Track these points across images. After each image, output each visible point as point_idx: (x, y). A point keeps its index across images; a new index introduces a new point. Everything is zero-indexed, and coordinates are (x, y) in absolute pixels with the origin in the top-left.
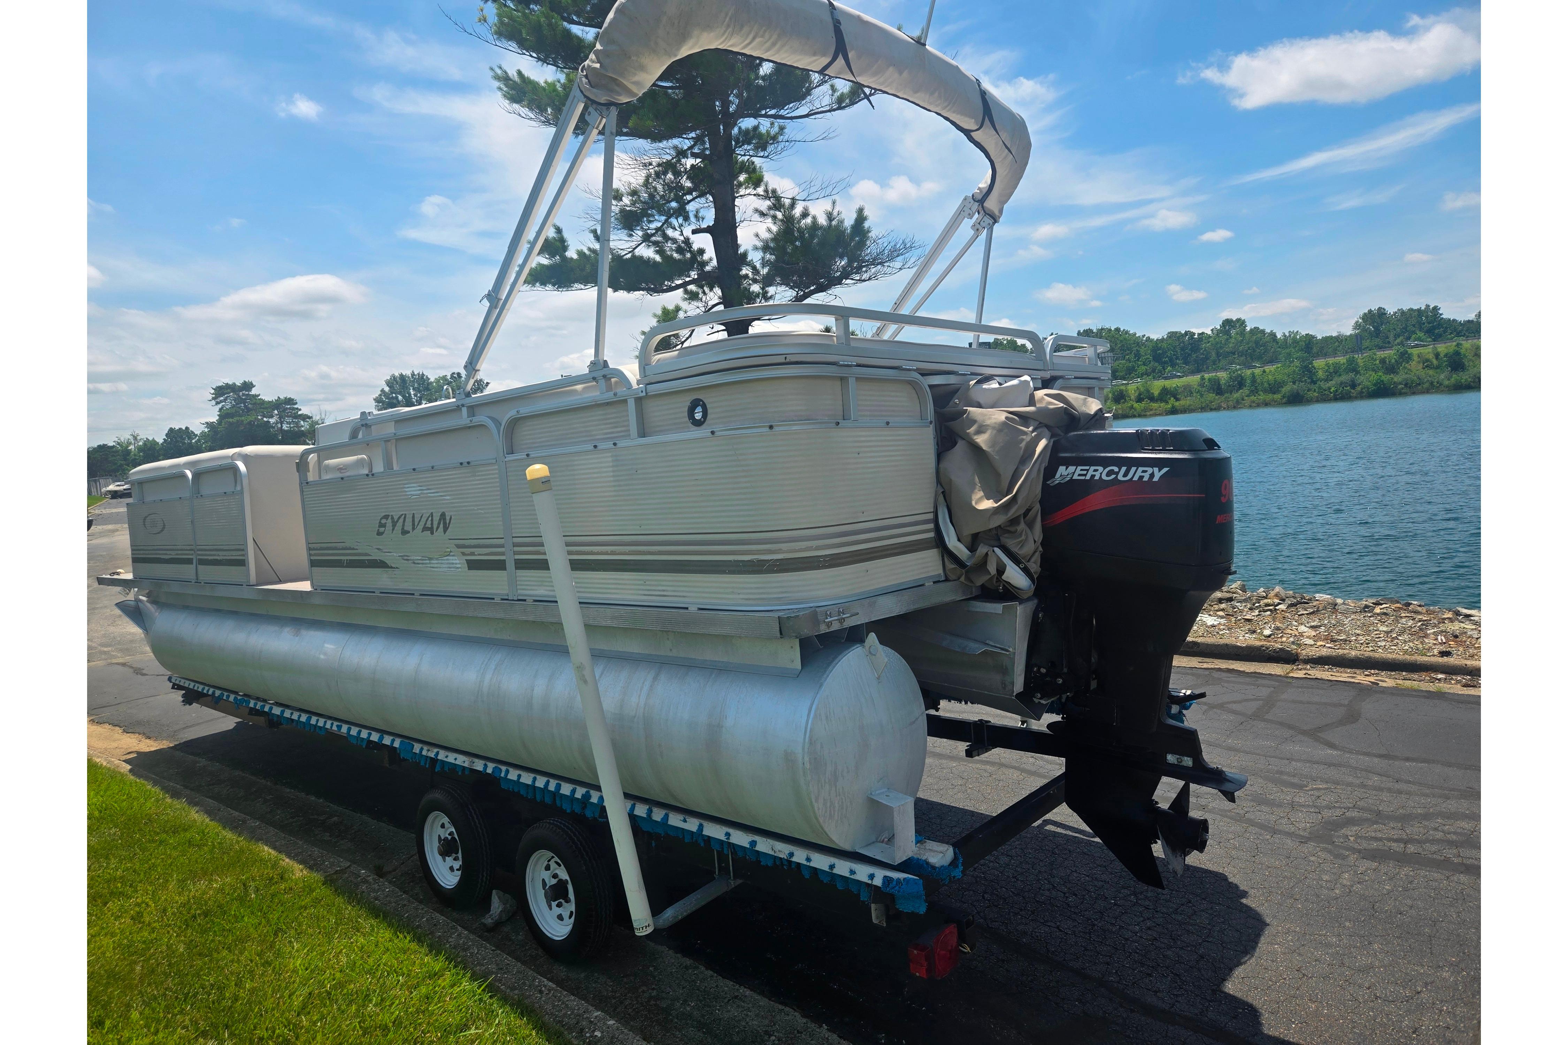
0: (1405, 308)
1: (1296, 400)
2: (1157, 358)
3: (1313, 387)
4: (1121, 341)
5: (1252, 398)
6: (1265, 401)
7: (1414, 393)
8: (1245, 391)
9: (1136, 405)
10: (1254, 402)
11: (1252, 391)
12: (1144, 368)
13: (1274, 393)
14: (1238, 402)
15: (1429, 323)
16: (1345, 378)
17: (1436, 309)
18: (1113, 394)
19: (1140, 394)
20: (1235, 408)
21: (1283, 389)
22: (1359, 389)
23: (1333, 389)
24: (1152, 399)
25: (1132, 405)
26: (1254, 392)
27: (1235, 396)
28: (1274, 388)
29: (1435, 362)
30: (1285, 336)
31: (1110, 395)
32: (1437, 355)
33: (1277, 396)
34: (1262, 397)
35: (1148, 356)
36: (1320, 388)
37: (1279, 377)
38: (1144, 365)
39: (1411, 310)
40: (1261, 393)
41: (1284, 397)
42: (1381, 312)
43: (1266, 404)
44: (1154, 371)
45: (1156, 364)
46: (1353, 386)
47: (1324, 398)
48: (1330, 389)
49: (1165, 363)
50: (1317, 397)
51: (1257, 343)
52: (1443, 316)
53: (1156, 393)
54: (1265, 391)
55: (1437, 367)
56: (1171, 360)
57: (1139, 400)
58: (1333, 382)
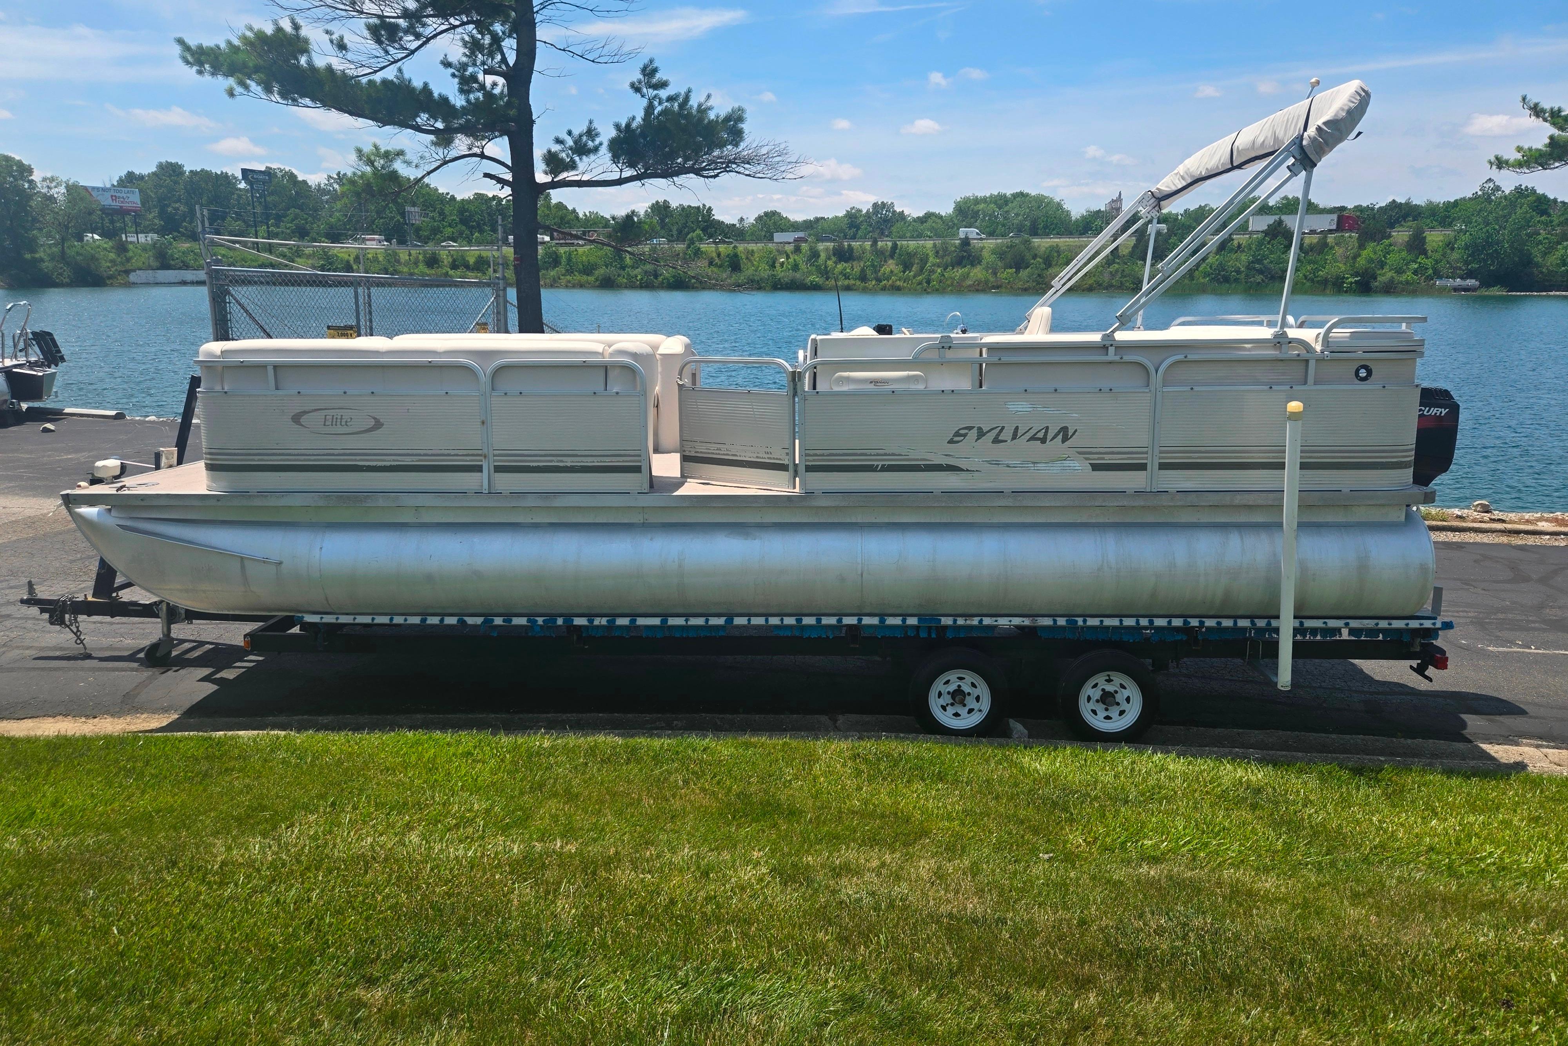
0: (686, 204)
1: (607, 284)
2: (464, 221)
3: (622, 272)
4: (424, 196)
5: (568, 277)
6: (580, 281)
7: (704, 288)
8: (561, 269)
9: (451, 272)
10: (569, 282)
11: (567, 270)
12: (450, 230)
13: (588, 275)
14: (554, 280)
15: (705, 222)
16: (649, 267)
17: (710, 209)
18: (425, 257)
19: (454, 261)
20: (552, 286)
21: (597, 272)
22: (660, 279)
23: (639, 277)
24: (467, 267)
25: (447, 272)
26: (570, 272)
27: (552, 274)
28: (588, 270)
29: (717, 260)
30: (586, 215)
31: (421, 257)
32: (719, 255)
33: (591, 279)
34: (578, 277)
35: (455, 217)
36: (629, 275)
37: (592, 259)
38: (450, 226)
39: (689, 206)
40: (576, 273)
41: (597, 280)
42: (666, 206)
43: (581, 286)
44: (461, 233)
45: (464, 228)
46: (656, 276)
47: (633, 285)
48: (636, 276)
49: (473, 227)
50: (626, 283)
51: (562, 218)
52: (715, 217)
53: (472, 261)
54: (580, 272)
55: (720, 266)
56: (478, 225)
57: (454, 266)
58: (639, 270)
